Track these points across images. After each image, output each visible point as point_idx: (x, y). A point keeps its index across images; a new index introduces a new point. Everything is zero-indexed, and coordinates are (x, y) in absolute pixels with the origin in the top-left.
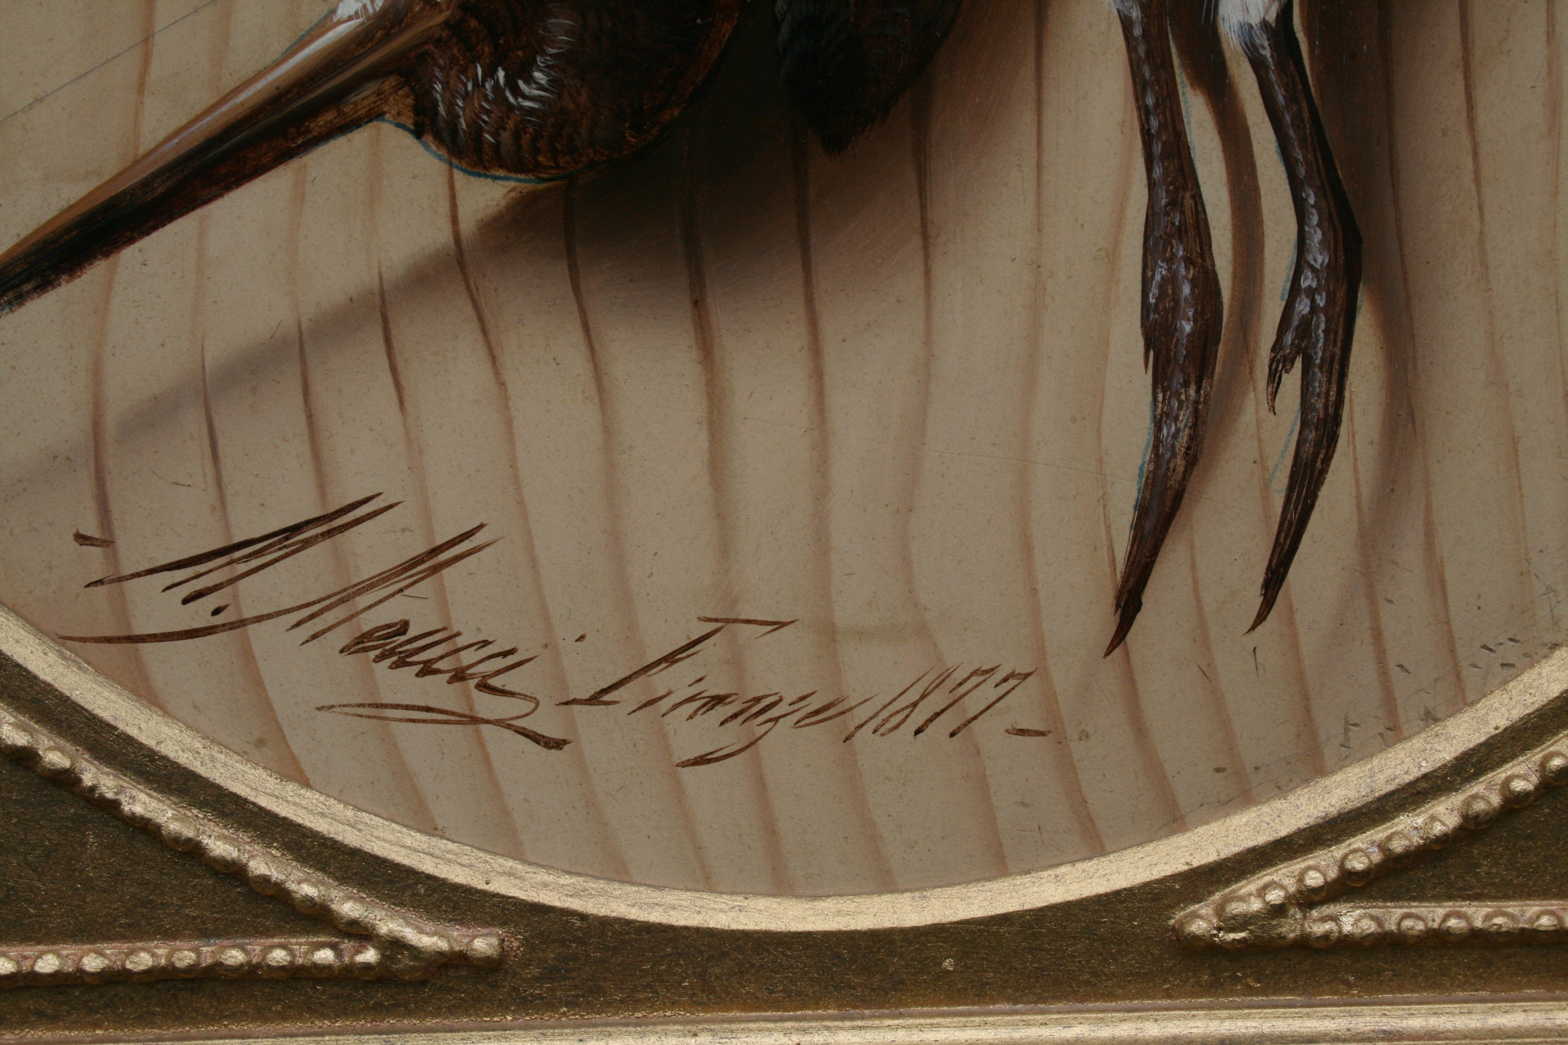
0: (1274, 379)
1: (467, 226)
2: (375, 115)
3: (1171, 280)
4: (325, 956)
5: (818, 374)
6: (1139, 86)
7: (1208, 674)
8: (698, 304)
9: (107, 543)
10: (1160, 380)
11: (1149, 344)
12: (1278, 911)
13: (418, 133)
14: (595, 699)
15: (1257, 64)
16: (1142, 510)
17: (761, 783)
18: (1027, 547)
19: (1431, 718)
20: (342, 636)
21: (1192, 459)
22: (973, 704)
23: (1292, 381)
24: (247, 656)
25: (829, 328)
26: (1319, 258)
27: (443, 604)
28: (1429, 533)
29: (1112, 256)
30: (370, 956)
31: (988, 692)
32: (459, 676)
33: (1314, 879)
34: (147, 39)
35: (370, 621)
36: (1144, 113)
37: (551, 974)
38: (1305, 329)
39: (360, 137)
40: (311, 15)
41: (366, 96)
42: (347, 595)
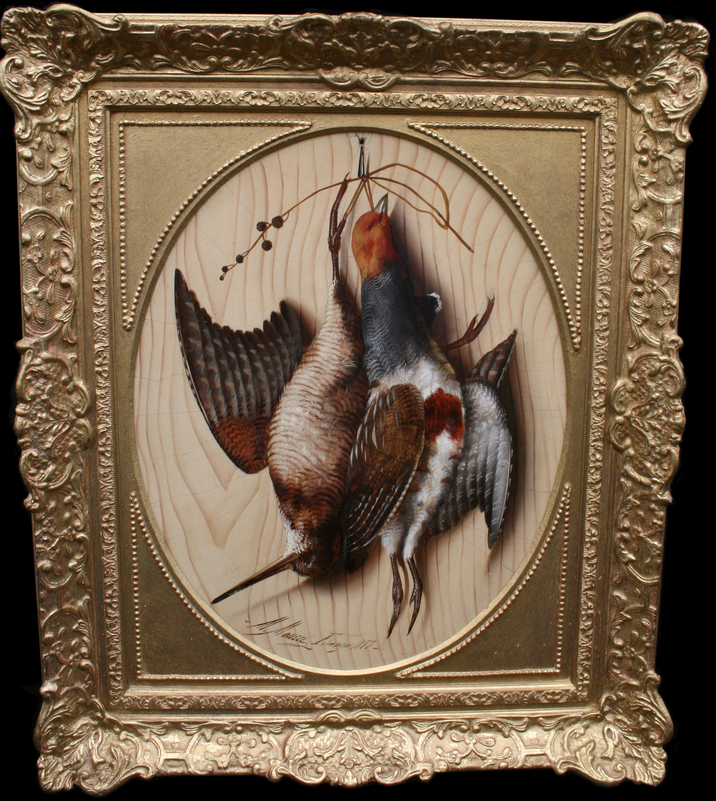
0: (410, 603)
1: (300, 582)
2: (288, 568)
3: (397, 590)
4: (278, 678)
5: (348, 602)
6: (393, 566)
7: (401, 641)
8: (331, 593)
9: (249, 622)
10: (395, 603)
11: (393, 598)
12: (409, 674)
13: (294, 570)
14: (316, 643)
15: (409, 563)
16: (392, 620)
17: (338, 655)
18: (376, 625)
19: (432, 647)
20: (281, 635)
21: (399, 613)
22: (368, 645)
23: (413, 603)
24: (268, 637)
25: (349, 596)
26: (417, 588)
27: (295, 630)
28: (431, 623)
29: (388, 587)
30: (284, 678)
31: (370, 643)
32: (297, 640)
33: (414, 670)
34: (258, 558)
35: (285, 633)
36: (393, 569)
37: (309, 680)
38: (415, 597)
39: (286, 571)
40: (280, 556)
41: (287, 566)
42: (282, 629)
